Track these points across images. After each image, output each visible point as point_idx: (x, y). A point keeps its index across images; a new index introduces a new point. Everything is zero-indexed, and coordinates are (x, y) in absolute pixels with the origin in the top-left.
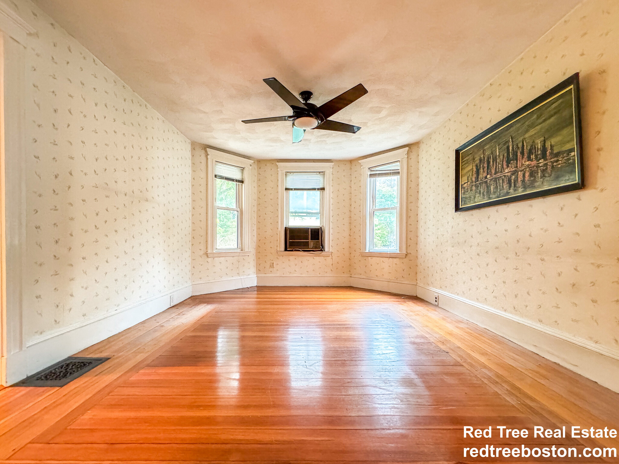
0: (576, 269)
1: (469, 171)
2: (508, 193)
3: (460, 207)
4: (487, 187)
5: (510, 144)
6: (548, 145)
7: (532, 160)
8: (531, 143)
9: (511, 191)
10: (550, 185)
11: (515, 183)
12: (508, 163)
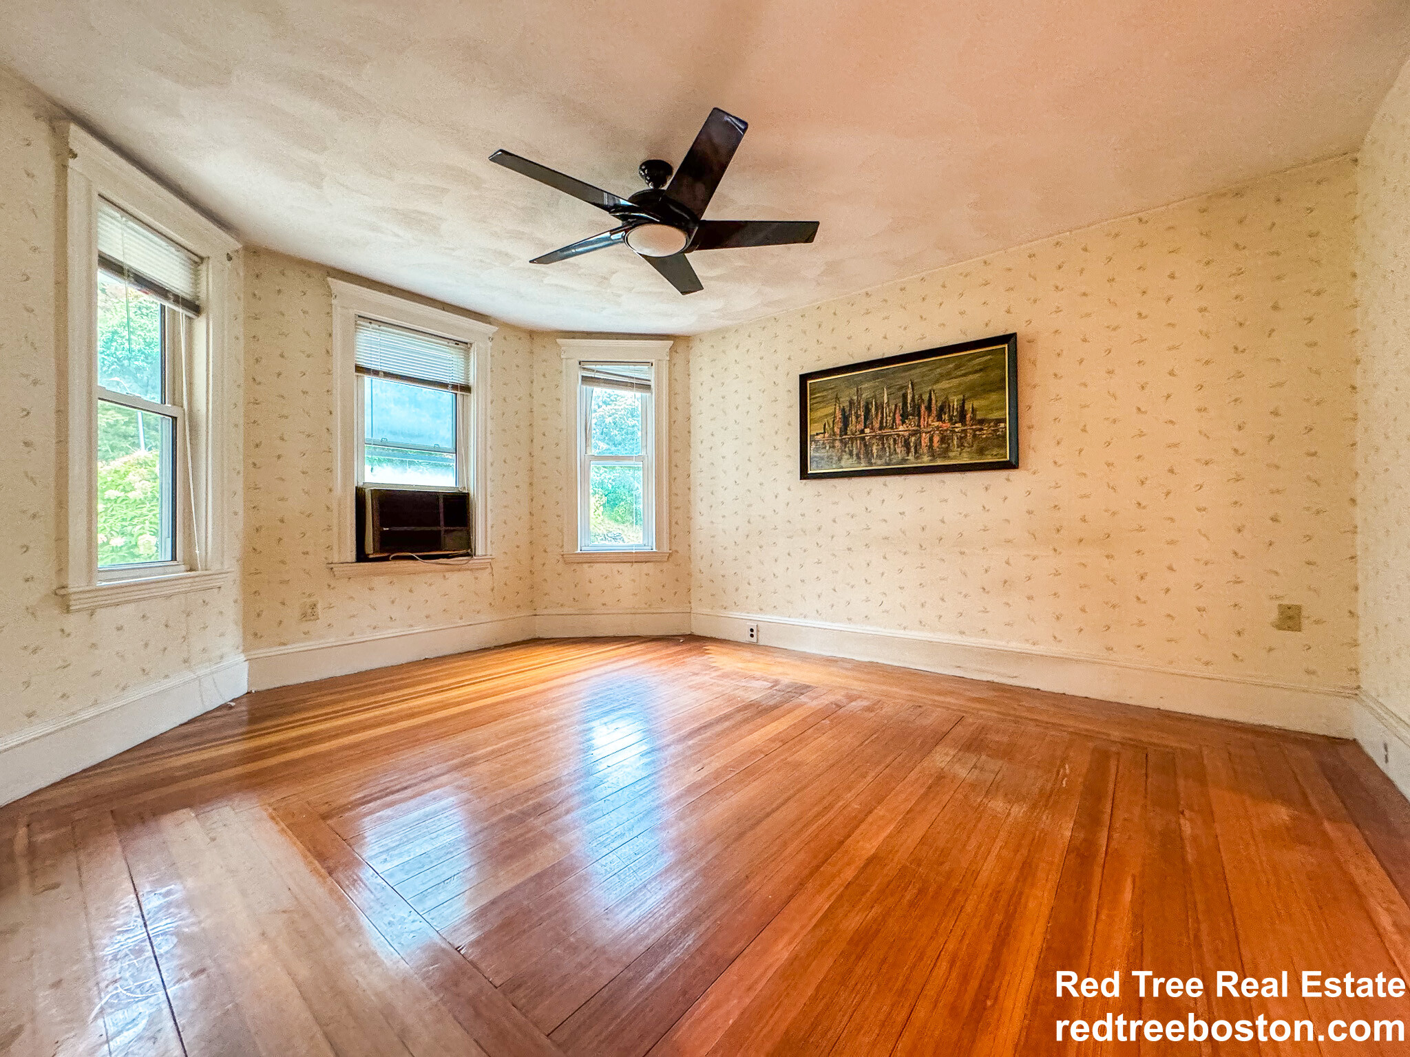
0: (1008, 563)
1: (826, 416)
2: (904, 461)
3: (809, 472)
4: (865, 445)
5: (909, 391)
6: (968, 406)
7: (944, 422)
8: (943, 398)
9: (911, 457)
10: (971, 459)
11: (916, 447)
12: (904, 416)
